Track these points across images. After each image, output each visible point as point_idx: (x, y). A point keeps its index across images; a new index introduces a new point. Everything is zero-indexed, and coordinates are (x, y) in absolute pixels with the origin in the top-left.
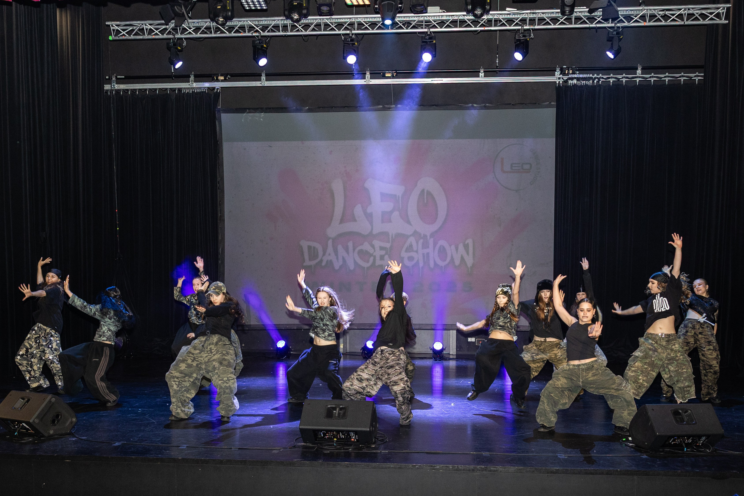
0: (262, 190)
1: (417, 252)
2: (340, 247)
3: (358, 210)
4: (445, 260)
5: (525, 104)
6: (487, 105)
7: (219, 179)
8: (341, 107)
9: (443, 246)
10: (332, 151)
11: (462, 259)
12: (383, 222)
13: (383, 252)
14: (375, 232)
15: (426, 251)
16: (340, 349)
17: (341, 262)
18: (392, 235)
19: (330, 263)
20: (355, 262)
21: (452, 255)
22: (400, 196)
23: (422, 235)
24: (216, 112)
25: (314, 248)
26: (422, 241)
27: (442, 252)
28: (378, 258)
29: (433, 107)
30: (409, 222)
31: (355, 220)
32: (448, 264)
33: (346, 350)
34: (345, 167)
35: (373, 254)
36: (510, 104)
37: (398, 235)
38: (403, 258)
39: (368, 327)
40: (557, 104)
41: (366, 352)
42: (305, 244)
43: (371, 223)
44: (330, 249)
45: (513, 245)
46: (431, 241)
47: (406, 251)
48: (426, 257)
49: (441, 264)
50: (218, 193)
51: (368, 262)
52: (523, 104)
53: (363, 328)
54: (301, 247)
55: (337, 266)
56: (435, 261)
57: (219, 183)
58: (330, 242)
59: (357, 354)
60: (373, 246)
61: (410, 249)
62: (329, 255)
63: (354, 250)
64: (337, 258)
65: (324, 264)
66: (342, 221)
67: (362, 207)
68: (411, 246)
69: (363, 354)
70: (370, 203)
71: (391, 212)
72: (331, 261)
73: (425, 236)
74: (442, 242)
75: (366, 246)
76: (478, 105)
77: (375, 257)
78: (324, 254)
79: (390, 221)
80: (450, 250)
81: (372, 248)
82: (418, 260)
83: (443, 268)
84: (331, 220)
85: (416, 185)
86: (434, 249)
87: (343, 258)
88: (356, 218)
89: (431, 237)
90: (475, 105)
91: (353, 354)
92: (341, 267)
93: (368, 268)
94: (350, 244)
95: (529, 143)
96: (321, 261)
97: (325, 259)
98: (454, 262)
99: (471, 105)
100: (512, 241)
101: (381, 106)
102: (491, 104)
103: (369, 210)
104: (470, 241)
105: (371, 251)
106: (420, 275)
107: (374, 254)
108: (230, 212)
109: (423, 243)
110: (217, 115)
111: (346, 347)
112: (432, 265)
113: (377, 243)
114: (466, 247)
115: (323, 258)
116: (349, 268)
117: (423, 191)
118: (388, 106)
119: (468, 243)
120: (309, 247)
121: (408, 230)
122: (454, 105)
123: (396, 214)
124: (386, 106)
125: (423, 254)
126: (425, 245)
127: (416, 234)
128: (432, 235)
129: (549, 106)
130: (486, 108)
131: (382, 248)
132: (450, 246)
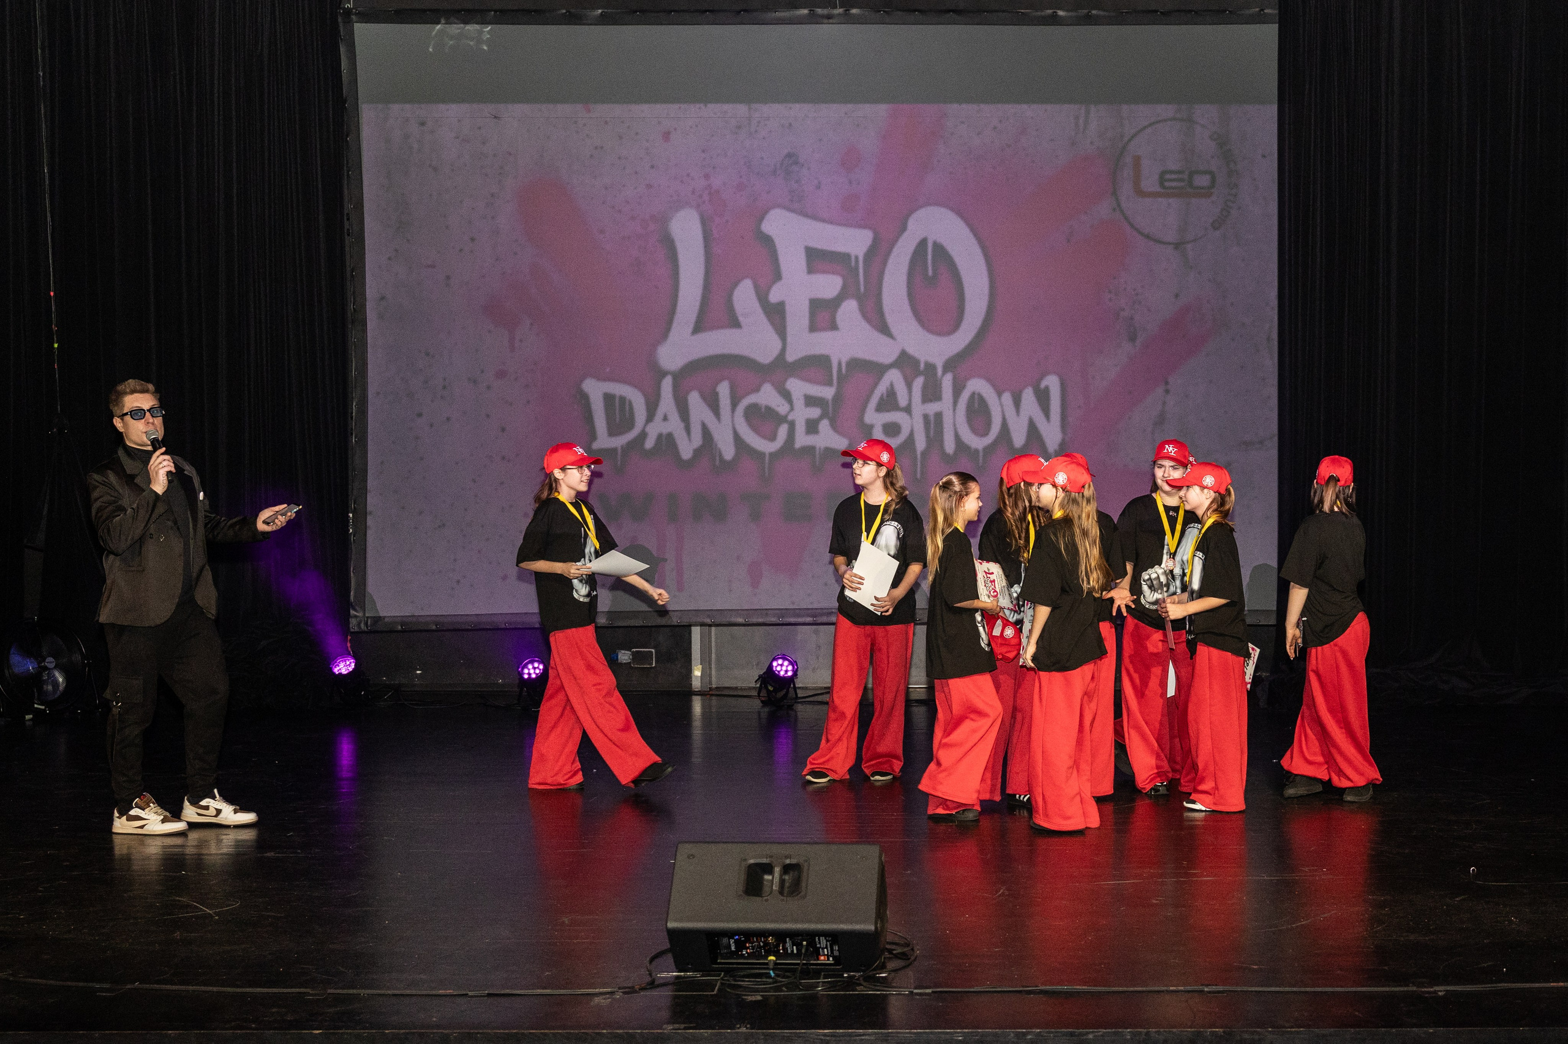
0: (473, 240)
1: (908, 410)
2: (694, 399)
3: (744, 296)
4: (985, 433)
5: (1196, 12)
6: (1094, 12)
7: (349, 207)
8: (697, 11)
9: (979, 394)
10: (669, 133)
11: (1032, 428)
12: (813, 328)
13: (815, 412)
14: (791, 357)
15: (932, 408)
16: (693, 679)
17: (697, 440)
18: (840, 364)
19: (667, 442)
20: (738, 439)
21: (1004, 420)
22: (861, 259)
23: (922, 366)
24: (340, 20)
25: (623, 399)
26: (919, 382)
27: (978, 413)
28: (800, 428)
29: (948, 16)
30: (883, 328)
31: (735, 323)
32: (995, 443)
33: (710, 683)
34: (707, 176)
35: (786, 416)
36: (1156, 11)
37: (857, 365)
38: (871, 427)
39: (774, 620)
40: (1280, 13)
41: (771, 688)
42: (595, 390)
43: (782, 332)
44: (667, 403)
45: (1167, 391)
46: (947, 382)
47: (880, 408)
48: (934, 425)
49: (977, 443)
50: (347, 249)
51: (773, 438)
52: (1191, 11)
53: (760, 620)
54: (584, 398)
55: (686, 450)
56: (957, 436)
57: (348, 219)
58: (667, 384)
59: (740, 693)
60: (787, 396)
61: (889, 402)
62: (665, 419)
63: (734, 405)
64: (688, 429)
65: (649, 444)
66: (699, 327)
67: (756, 287)
68: (891, 393)
69: (764, 693)
70: (778, 276)
71: (835, 303)
72: (670, 436)
73: (930, 367)
74: (977, 385)
75: (767, 396)
76: (1070, 14)
77: (792, 425)
78: (650, 418)
79: (834, 327)
80: (999, 406)
81: (783, 401)
82: (912, 434)
83: (981, 454)
84: (670, 322)
85: (903, 228)
86: (955, 403)
87: (705, 428)
88: (741, 319)
89: (945, 372)
90: (1061, 13)
91: (731, 693)
92: (697, 452)
93: (771, 454)
94: (724, 390)
95: (1206, 114)
96: (643, 435)
97: (655, 430)
98: (1009, 441)
99: (1051, 11)
100: (1167, 383)
101: (805, 11)
102: (1104, 11)
103: (774, 296)
104: (1052, 382)
105: (782, 408)
106: (919, 476)
107: (790, 418)
108: (383, 298)
109: (925, 388)
110: (341, 25)
111: (710, 676)
112: (950, 447)
113: (797, 387)
114: (1043, 398)
115: (648, 429)
116: (721, 455)
117: (923, 243)
118: (825, 12)
119: (1047, 388)
120: (609, 398)
121: (883, 351)
122: (1004, 11)
123: (850, 307)
124: (819, 11)
125: (926, 417)
126: (932, 393)
127: (906, 362)
128: (951, 364)
129: (1259, 19)
130: (1088, 20)
131: (810, 401)
132: (999, 394)
